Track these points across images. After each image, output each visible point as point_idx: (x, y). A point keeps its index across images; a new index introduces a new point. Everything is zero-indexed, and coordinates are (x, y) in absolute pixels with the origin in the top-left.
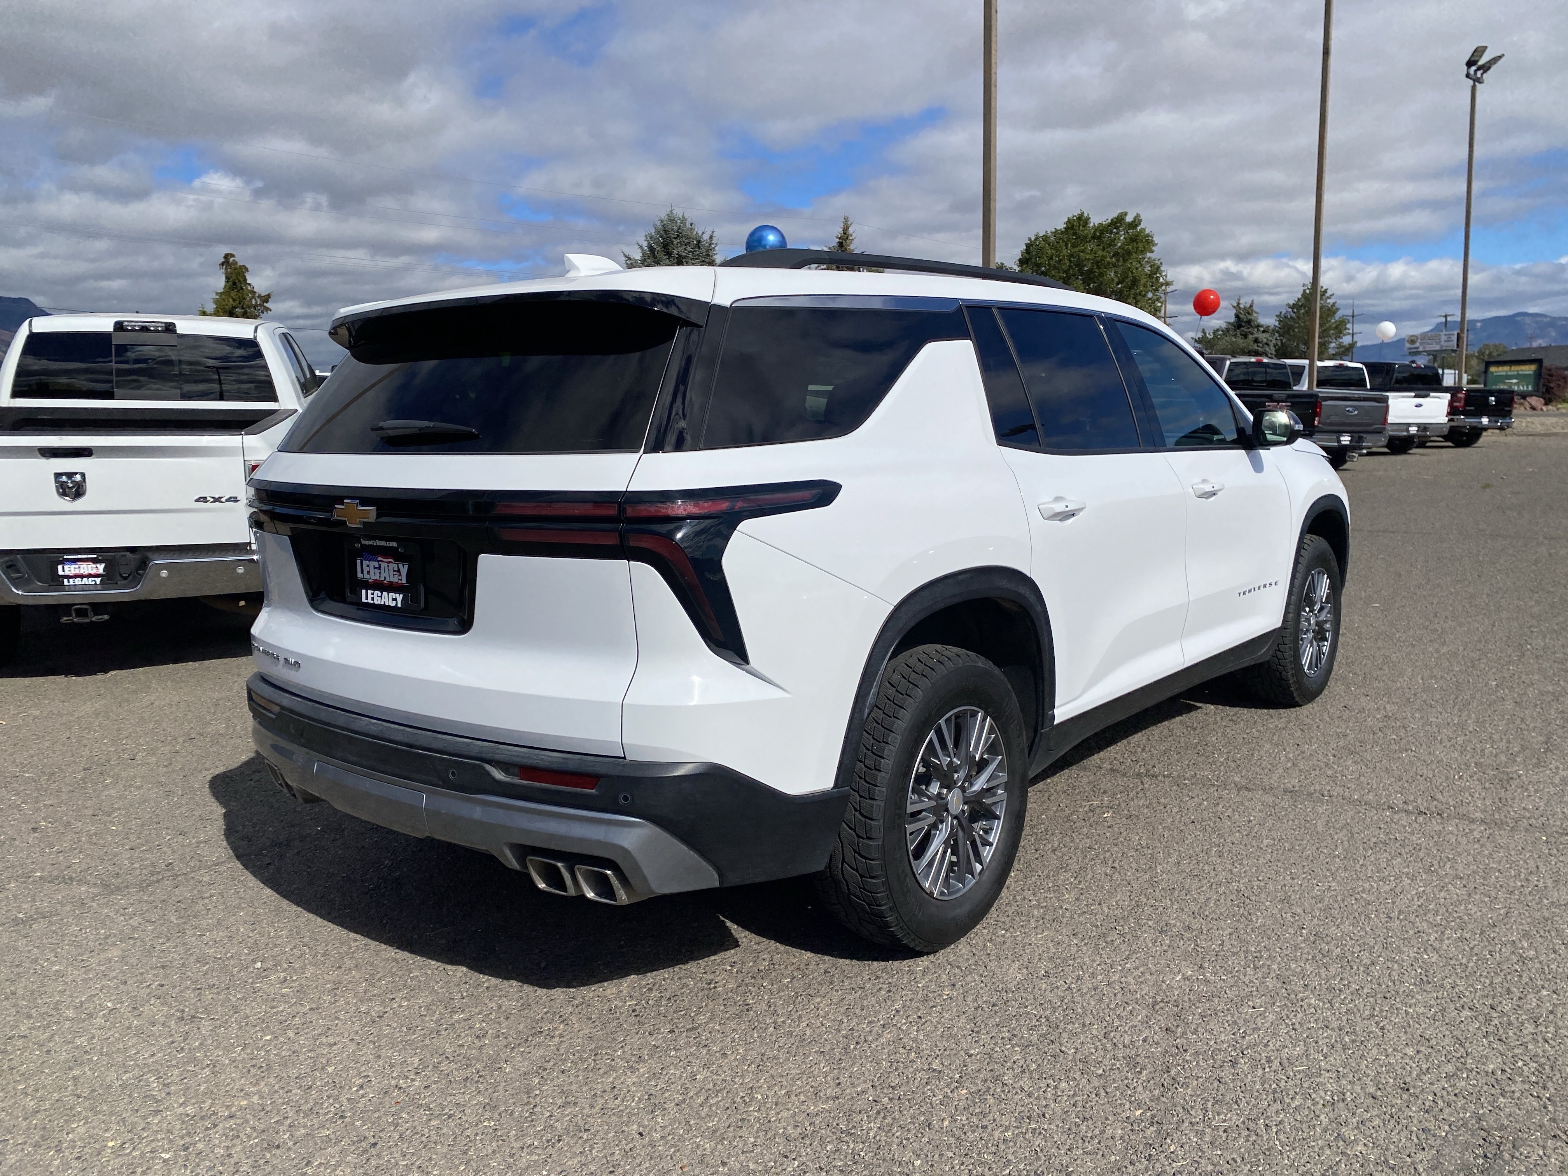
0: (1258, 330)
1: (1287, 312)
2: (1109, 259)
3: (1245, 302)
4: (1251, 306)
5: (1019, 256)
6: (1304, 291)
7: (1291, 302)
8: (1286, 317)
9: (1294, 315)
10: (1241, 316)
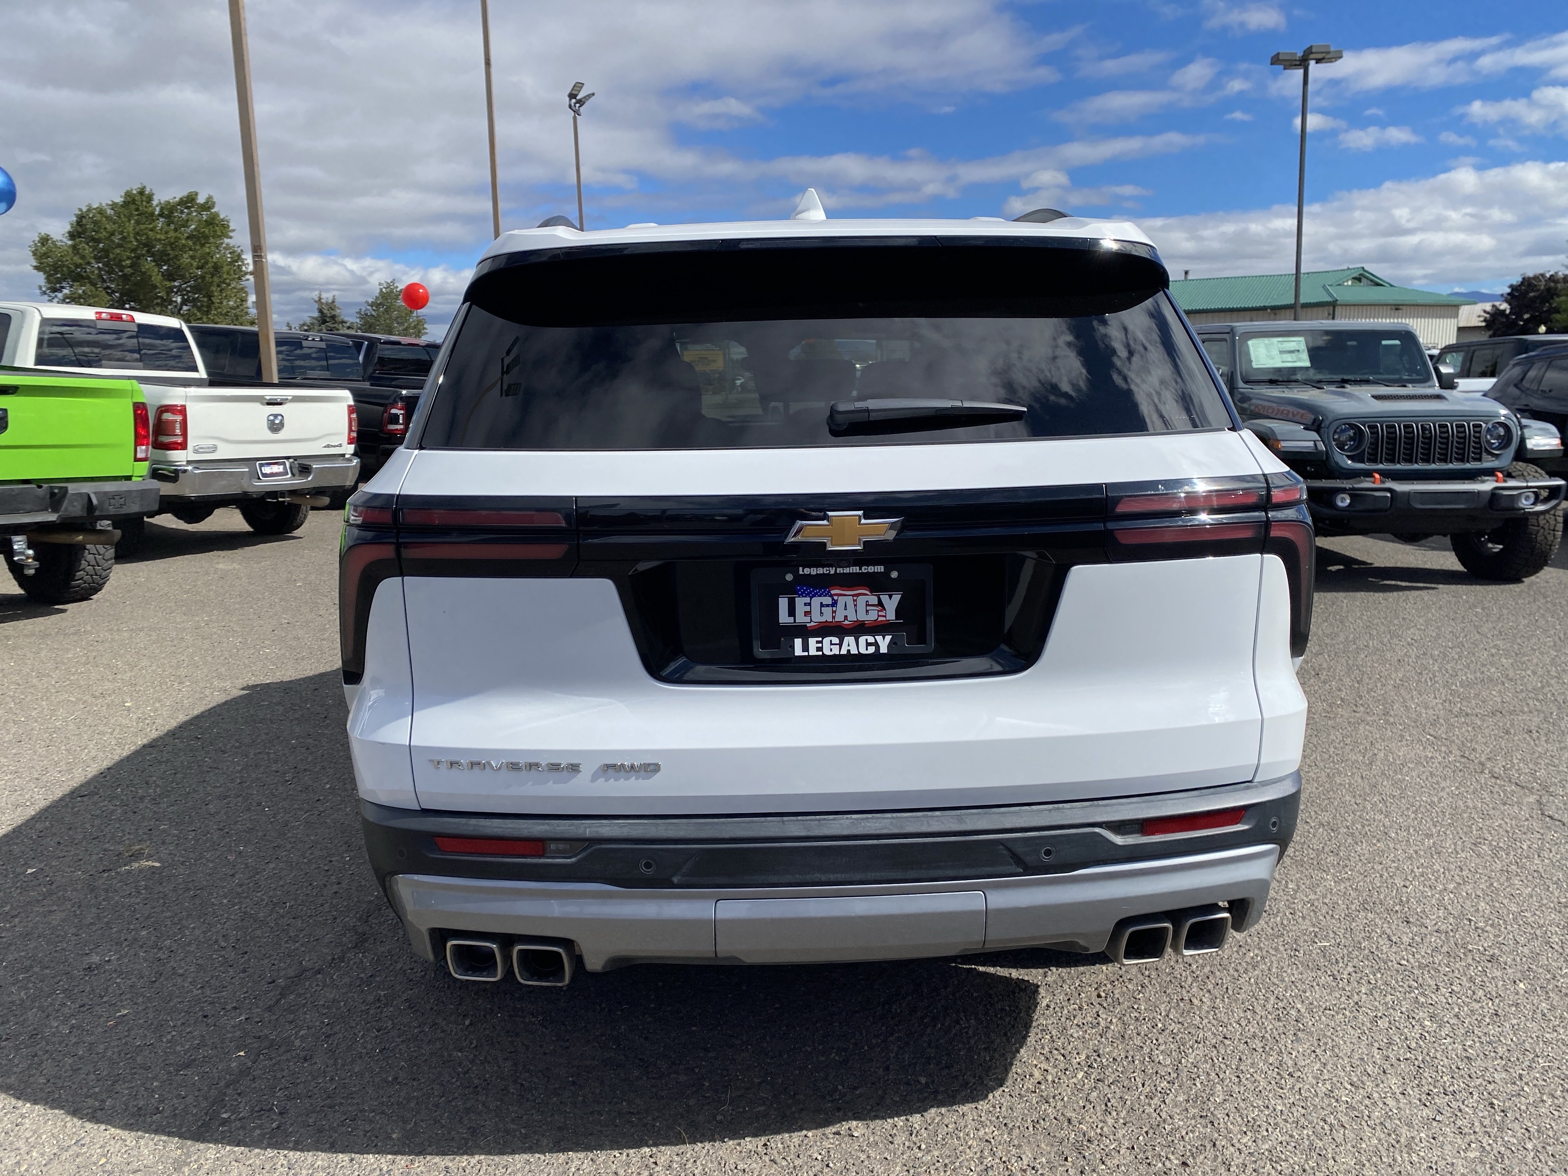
0: (343, 326)
1: (367, 310)
2: (183, 242)
3: (327, 297)
4: (333, 302)
5: (68, 228)
6: (381, 290)
7: (370, 300)
8: (366, 314)
9: (374, 313)
10: (325, 311)
